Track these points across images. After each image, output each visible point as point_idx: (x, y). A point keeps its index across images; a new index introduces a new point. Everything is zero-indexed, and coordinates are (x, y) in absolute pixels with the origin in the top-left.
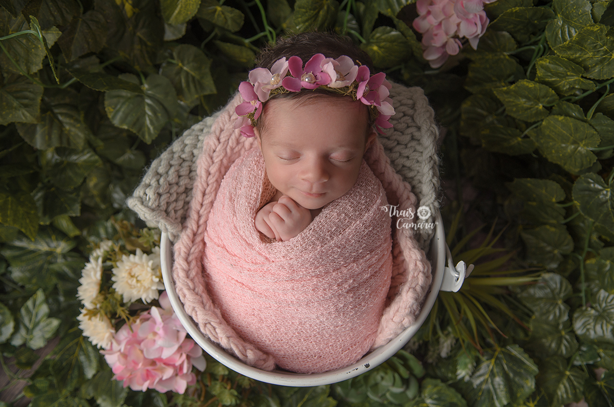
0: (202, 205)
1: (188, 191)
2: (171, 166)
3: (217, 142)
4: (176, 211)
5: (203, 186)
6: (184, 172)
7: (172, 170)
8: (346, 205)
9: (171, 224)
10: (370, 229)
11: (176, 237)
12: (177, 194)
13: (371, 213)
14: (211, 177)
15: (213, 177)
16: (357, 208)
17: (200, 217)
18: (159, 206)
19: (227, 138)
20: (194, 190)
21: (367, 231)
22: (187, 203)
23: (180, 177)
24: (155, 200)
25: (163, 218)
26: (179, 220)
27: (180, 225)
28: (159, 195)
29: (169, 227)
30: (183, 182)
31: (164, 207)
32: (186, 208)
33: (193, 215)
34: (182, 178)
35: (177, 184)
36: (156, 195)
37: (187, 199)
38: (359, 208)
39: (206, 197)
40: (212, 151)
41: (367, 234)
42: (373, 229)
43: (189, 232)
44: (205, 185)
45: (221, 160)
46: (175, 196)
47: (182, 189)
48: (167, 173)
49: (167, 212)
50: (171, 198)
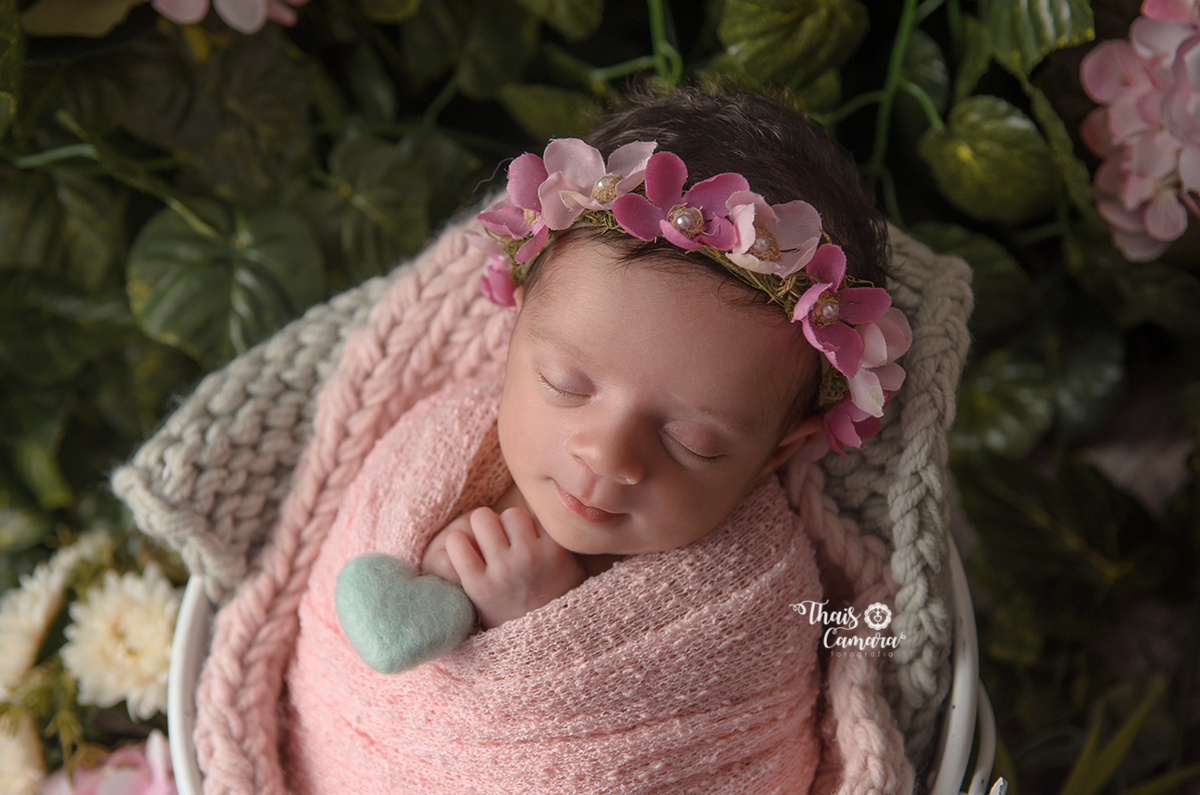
0: (311, 515)
1: (282, 470)
2: (247, 396)
3: (376, 352)
4: (237, 521)
5: (322, 464)
6: (280, 416)
7: (248, 409)
8: (680, 561)
9: (217, 553)
10: (740, 637)
11: (227, 592)
12: (250, 474)
13: (749, 593)
15: (356, 444)
16: (709, 575)
17: (299, 546)
18: (191, 498)
19: (406, 346)
20: (298, 472)
21: (728, 640)
22: (272, 505)
23: (265, 428)
24: (184, 481)
25: (195, 533)
26: (244, 546)
27: (242, 561)
28: (198, 469)
29: (209, 561)
30: (273, 445)
31: (204, 503)
32: (269, 516)
33: (283, 539)
34: (269, 434)
35: (255, 447)
36: (189, 468)
37: (277, 493)
38: (714, 576)
40: (361, 374)
41: (730, 648)
42: (751, 638)
43: (262, 583)
44: (329, 464)
45: (385, 405)
46: (240, 479)
47: (265, 463)
48: (233, 413)
49: (211, 519)
50: (229, 483)
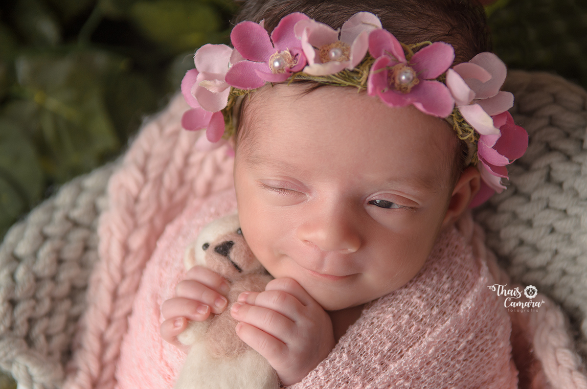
2: (45, 238)
5: (112, 277)
6: (71, 252)
7: (46, 249)
12: (53, 299)
14: (130, 258)
18: (11, 329)
20: (91, 291)
23: (60, 262)
25: (20, 353)
26: (58, 356)
28: (13, 303)
29: (35, 372)
30: (67, 274)
31: (22, 329)
32: (72, 329)
33: (91, 342)
34: (64, 266)
35: (54, 278)
36: (6, 304)
37: (75, 311)
39: (120, 302)
43: (82, 379)
44: (117, 276)
46: (46, 305)
47: (63, 290)
48: (35, 254)
49: (29, 340)
50: (38, 309)
